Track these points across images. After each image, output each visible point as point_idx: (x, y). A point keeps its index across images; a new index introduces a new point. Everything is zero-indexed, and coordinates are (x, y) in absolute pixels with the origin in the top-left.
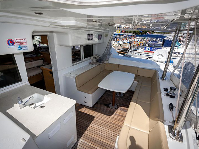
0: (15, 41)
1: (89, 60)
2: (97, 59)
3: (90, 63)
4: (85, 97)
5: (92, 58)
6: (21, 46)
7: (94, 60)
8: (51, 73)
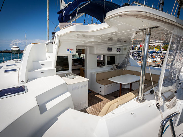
0: (69, 49)
1: (111, 66)
2: (117, 66)
3: (112, 69)
4: (100, 88)
5: (113, 65)
6: (71, 51)
7: (115, 67)
8: (84, 71)
